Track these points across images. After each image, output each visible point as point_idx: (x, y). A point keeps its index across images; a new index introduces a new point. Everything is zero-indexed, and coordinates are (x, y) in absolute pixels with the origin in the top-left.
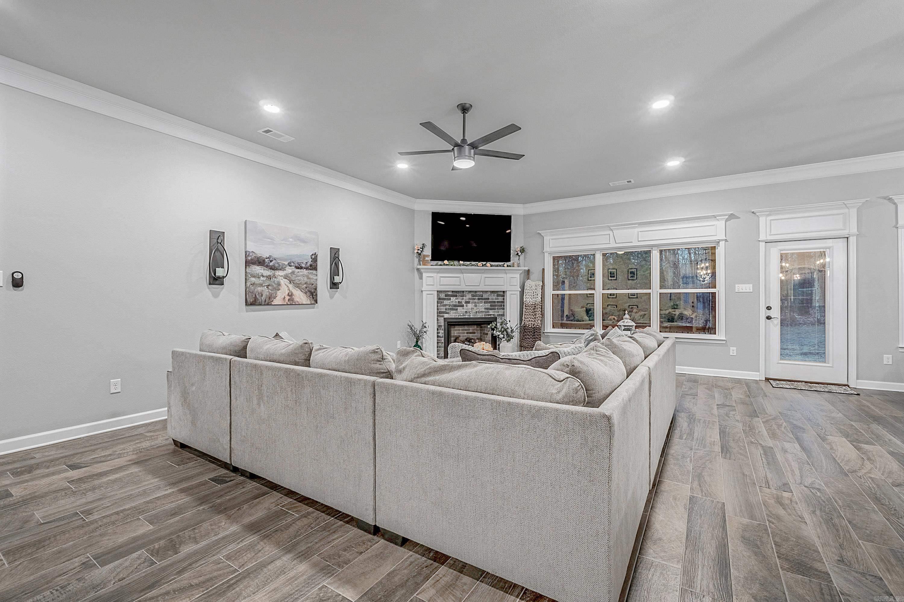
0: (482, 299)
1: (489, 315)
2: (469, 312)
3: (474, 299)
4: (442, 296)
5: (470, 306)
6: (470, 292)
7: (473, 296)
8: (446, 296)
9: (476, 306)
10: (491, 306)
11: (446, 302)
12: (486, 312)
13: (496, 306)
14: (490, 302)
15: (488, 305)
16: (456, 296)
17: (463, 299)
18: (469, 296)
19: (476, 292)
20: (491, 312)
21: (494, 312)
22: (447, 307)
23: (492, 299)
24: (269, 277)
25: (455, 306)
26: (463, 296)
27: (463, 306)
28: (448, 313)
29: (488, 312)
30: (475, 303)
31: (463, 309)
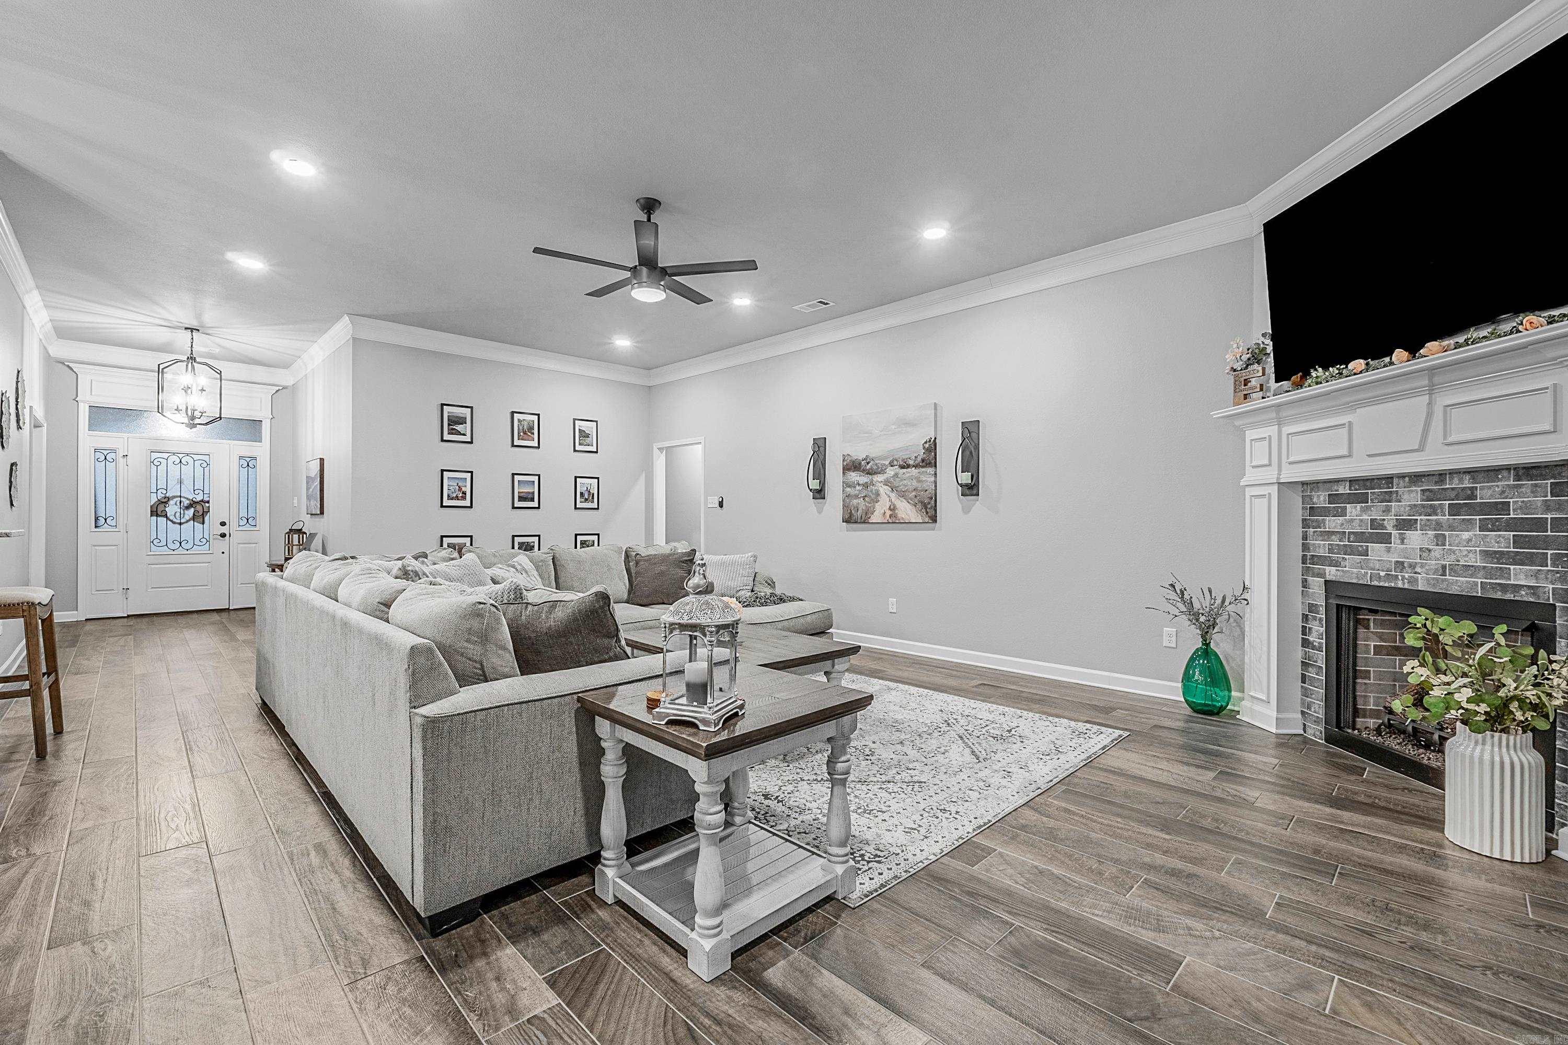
0: (1473, 509)
1: (1504, 588)
2: (1412, 566)
3: (1433, 511)
4: (1320, 499)
5: (1416, 539)
6: (1416, 478)
7: (1429, 495)
8: (1333, 498)
9: (1440, 540)
10: (1517, 541)
11: (1332, 523)
12: (1489, 573)
13: (1547, 543)
14: (1511, 525)
15: (1502, 541)
16: (1363, 499)
17: (1387, 510)
18: (1412, 497)
19: (1441, 476)
20: (1520, 576)
21: (1536, 575)
22: (1335, 541)
23: (1525, 507)
24: (866, 486)
25: (1360, 537)
26: (1388, 498)
27: (1385, 539)
28: (1336, 564)
29: (1505, 573)
30: (1438, 526)
31: (1388, 550)
